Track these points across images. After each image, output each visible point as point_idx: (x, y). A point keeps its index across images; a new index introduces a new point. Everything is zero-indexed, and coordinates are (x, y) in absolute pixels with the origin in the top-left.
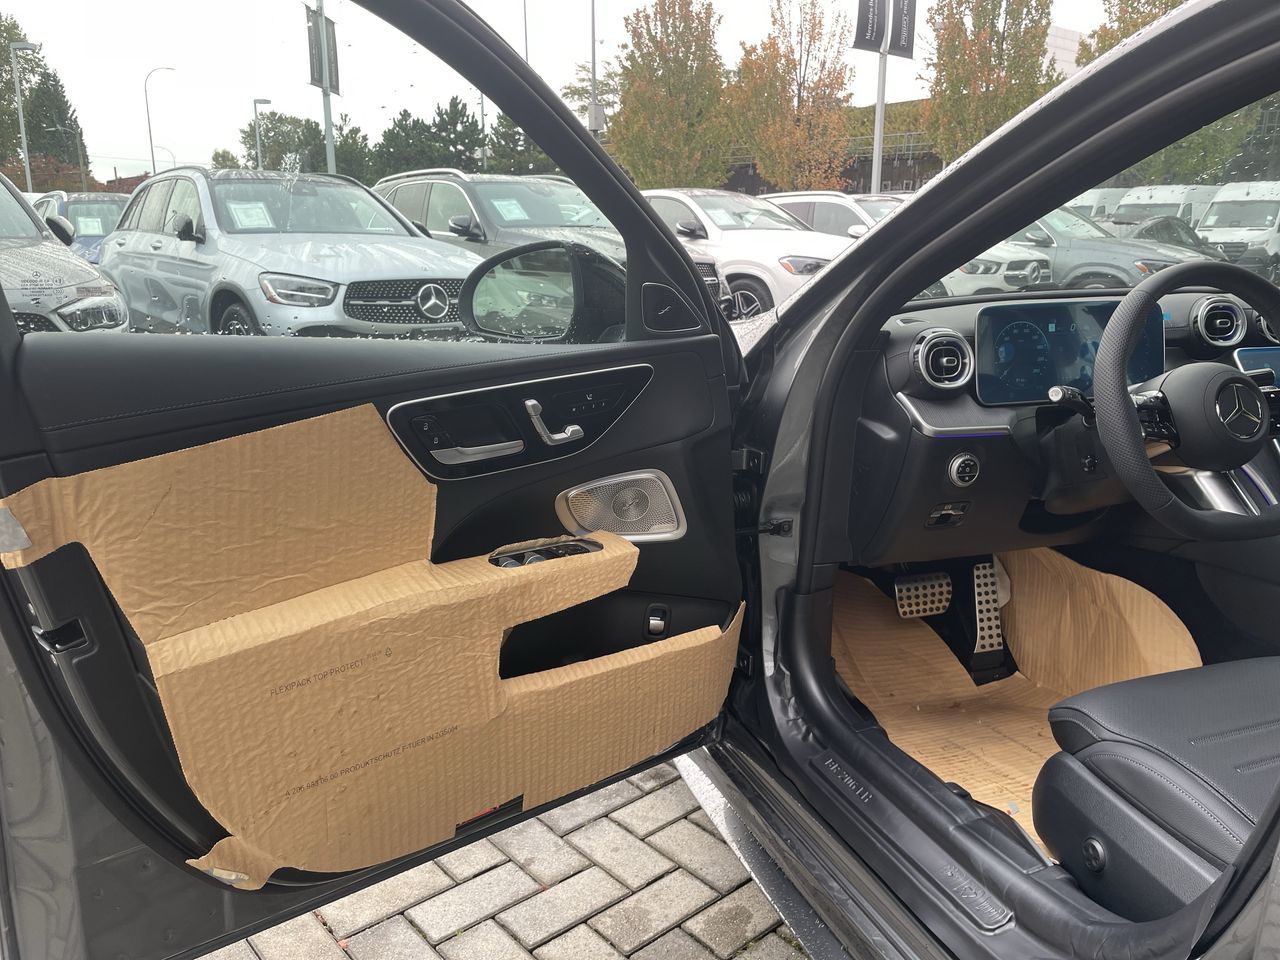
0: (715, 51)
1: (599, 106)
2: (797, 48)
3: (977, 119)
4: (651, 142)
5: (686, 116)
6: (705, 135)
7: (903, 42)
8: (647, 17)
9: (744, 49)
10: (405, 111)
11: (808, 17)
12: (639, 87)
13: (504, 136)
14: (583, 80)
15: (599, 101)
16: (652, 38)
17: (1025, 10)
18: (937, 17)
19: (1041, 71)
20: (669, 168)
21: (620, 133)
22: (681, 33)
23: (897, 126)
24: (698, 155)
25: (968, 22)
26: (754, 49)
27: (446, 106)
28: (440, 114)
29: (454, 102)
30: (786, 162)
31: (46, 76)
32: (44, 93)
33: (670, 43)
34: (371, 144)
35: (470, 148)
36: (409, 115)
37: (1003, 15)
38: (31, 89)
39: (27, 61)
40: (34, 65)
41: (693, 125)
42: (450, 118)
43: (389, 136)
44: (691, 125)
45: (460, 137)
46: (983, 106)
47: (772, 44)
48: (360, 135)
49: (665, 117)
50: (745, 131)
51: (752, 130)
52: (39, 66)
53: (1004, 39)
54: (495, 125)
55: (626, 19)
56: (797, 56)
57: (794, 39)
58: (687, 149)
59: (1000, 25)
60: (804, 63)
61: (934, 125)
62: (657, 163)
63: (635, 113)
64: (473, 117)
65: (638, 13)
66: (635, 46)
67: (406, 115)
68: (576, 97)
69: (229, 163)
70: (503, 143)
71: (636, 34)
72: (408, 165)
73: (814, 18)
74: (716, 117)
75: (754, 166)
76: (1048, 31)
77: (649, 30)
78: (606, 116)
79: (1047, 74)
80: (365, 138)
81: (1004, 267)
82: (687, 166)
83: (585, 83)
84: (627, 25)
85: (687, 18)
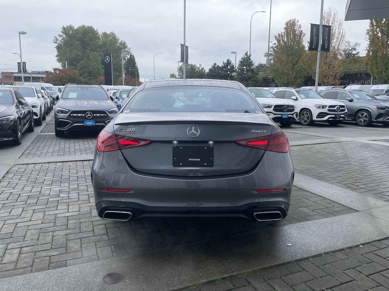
4: (280, 71)
5: (292, 63)
6: (297, 68)
7: (326, 48)
8: (282, 36)
10: (215, 63)
12: (278, 55)
13: (240, 69)
16: (283, 41)
20: (285, 77)
21: (271, 68)
22: (293, 40)
24: (295, 74)
25: (380, 33)
27: (226, 62)
28: (224, 64)
29: (228, 61)
31: (131, 55)
32: (130, 60)
33: (289, 42)
34: (206, 72)
35: (231, 72)
36: (216, 64)
38: (128, 59)
39: (127, 52)
40: (129, 53)
41: (294, 65)
42: (227, 65)
43: (210, 70)
45: (229, 70)
48: (204, 69)
50: (308, 67)
52: (130, 53)
58: (291, 72)
64: (233, 64)
65: (279, 34)
66: (278, 44)
67: (215, 64)
69: (174, 77)
70: (240, 71)
71: (278, 40)
72: (214, 77)
75: (312, 76)
77: (282, 39)
80: (205, 71)
81: (327, 107)
82: (291, 77)
83: (272, 52)
84: (276, 38)
85: (295, 35)
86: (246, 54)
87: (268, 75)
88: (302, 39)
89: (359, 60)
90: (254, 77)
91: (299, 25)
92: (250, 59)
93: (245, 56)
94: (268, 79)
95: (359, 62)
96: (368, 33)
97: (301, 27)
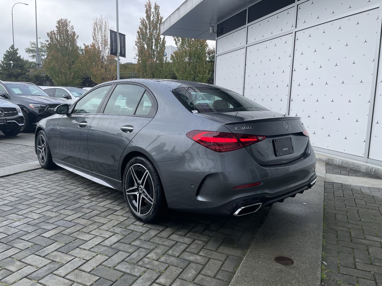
0: (77, 45)
1: (39, 56)
2: (100, 47)
3: (149, 71)
4: (57, 69)
5: (68, 62)
6: (75, 68)
7: (123, 54)
8: (55, 34)
9: (85, 46)
11: (104, 40)
12: (53, 53)
13: (6, 64)
14: (33, 47)
15: (39, 54)
17: (159, 45)
18: (138, 44)
19: (164, 60)
20: (63, 77)
21: (47, 65)
22: (66, 39)
23: (130, 70)
24: (73, 74)
25: (145, 46)
26: (88, 46)
30: (99, 77)
33: (62, 42)
37: (154, 45)
41: (71, 65)
44: (70, 65)
46: (150, 68)
47: (93, 45)
49: (62, 62)
50: (87, 68)
51: (89, 68)
53: (155, 51)
54: (2, 60)
55: (48, 34)
56: (101, 49)
57: (100, 45)
58: (69, 72)
59: (153, 47)
60: (103, 51)
61: (139, 71)
62: (60, 75)
63: (52, 60)
65: (52, 32)
66: (51, 41)
68: (31, 52)
71: (51, 38)
73: (105, 40)
74: (78, 63)
75: (90, 78)
76: (165, 51)
77: (55, 37)
78: (42, 59)
79: (165, 61)
82: (69, 77)
83: (34, 48)
84: (48, 35)
85: (67, 35)
86: (12, 47)
87: (40, 73)
88: (76, 40)
89: (129, 67)
90: (25, 74)
91: (71, 26)
92: (17, 54)
93: (10, 49)
94: (41, 77)
95: (129, 68)
96: (136, 44)
97: (74, 29)
